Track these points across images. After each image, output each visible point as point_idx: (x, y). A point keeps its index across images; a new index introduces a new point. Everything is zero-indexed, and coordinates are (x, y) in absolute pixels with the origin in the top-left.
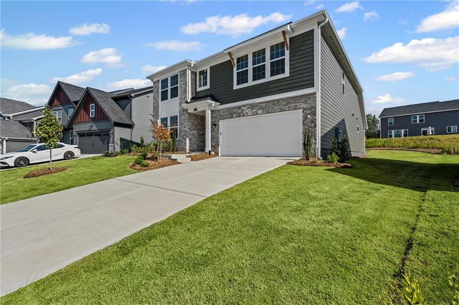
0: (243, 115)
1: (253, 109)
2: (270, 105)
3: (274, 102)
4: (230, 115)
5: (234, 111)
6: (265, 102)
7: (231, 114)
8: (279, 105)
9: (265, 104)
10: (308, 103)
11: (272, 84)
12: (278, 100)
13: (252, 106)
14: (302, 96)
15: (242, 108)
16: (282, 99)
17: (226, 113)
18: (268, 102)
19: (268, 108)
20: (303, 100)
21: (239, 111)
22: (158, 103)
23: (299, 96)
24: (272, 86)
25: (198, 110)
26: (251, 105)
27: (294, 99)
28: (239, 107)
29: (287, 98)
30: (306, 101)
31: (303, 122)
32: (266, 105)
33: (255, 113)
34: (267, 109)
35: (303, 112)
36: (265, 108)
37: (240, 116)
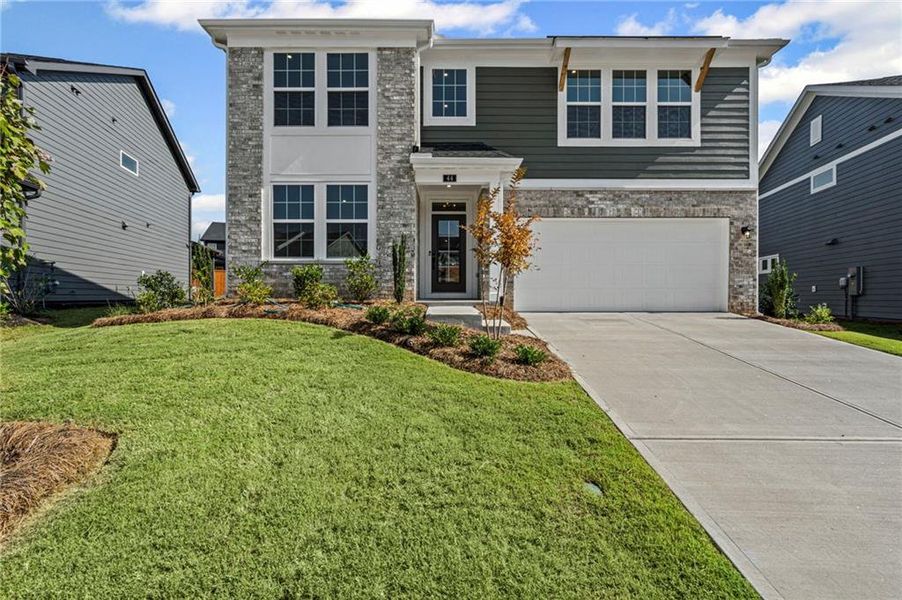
0: (591, 214)
1: (616, 203)
2: (662, 199)
3: (668, 196)
4: (551, 209)
5: (562, 199)
6: (649, 192)
7: (554, 207)
8: (683, 203)
9: (648, 196)
10: (742, 209)
11: (662, 155)
12: (679, 192)
13: (617, 196)
14: (730, 192)
15: (588, 196)
16: (688, 192)
17: (538, 203)
18: (656, 192)
19: (657, 206)
20: (732, 201)
21: (579, 203)
22: (256, 124)
23: (724, 192)
24: (661, 159)
25: (460, 181)
26: (611, 192)
27: (714, 195)
28: (578, 194)
29: (699, 192)
30: (738, 203)
31: (731, 245)
32: (651, 198)
33: (623, 212)
34: (654, 208)
35: (731, 223)
36: (649, 205)
37: (581, 215)
